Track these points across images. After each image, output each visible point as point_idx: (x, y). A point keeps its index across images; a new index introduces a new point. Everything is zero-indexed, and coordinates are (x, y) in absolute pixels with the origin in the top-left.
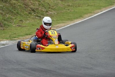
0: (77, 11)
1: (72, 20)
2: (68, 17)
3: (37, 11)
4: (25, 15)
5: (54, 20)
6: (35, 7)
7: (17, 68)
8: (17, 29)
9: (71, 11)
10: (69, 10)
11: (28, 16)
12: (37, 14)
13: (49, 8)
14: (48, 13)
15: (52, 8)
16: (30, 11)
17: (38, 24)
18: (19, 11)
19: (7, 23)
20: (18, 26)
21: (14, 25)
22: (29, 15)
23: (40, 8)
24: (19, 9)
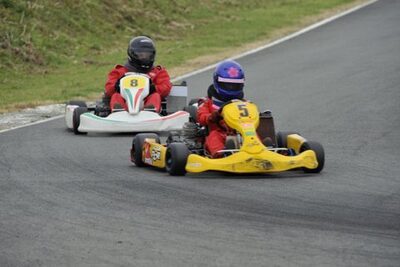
0: (252, 19)
1: (238, 46)
2: (228, 38)
3: (138, 22)
4: (105, 31)
5: (187, 46)
6: (134, 10)
7: (84, 182)
8: (83, 72)
9: (234, 20)
10: (228, 17)
11: (113, 36)
12: (139, 29)
13: (174, 12)
14: (171, 27)
15: (180, 13)
16: (120, 20)
18: (90, 22)
19: (55, 55)
20: (86, 62)
21: (75, 62)
22: (118, 32)
23: (148, 13)
24: (90, 17)
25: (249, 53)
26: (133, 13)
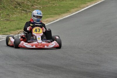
0: (63, 5)
1: (59, 15)
2: (55, 12)
3: (22, 5)
4: (11, 8)
7: (22, 64)
8: (6, 23)
9: (56, 5)
10: (53, 4)
11: (14, 10)
12: (23, 8)
13: (34, 2)
14: (34, 8)
15: (36, 2)
16: (16, 5)
17: (26, 18)
18: (6, 5)
20: (6, 20)
21: (2, 19)
22: (16, 9)
23: (25, 2)
25: (65, 17)
26: (20, 2)
